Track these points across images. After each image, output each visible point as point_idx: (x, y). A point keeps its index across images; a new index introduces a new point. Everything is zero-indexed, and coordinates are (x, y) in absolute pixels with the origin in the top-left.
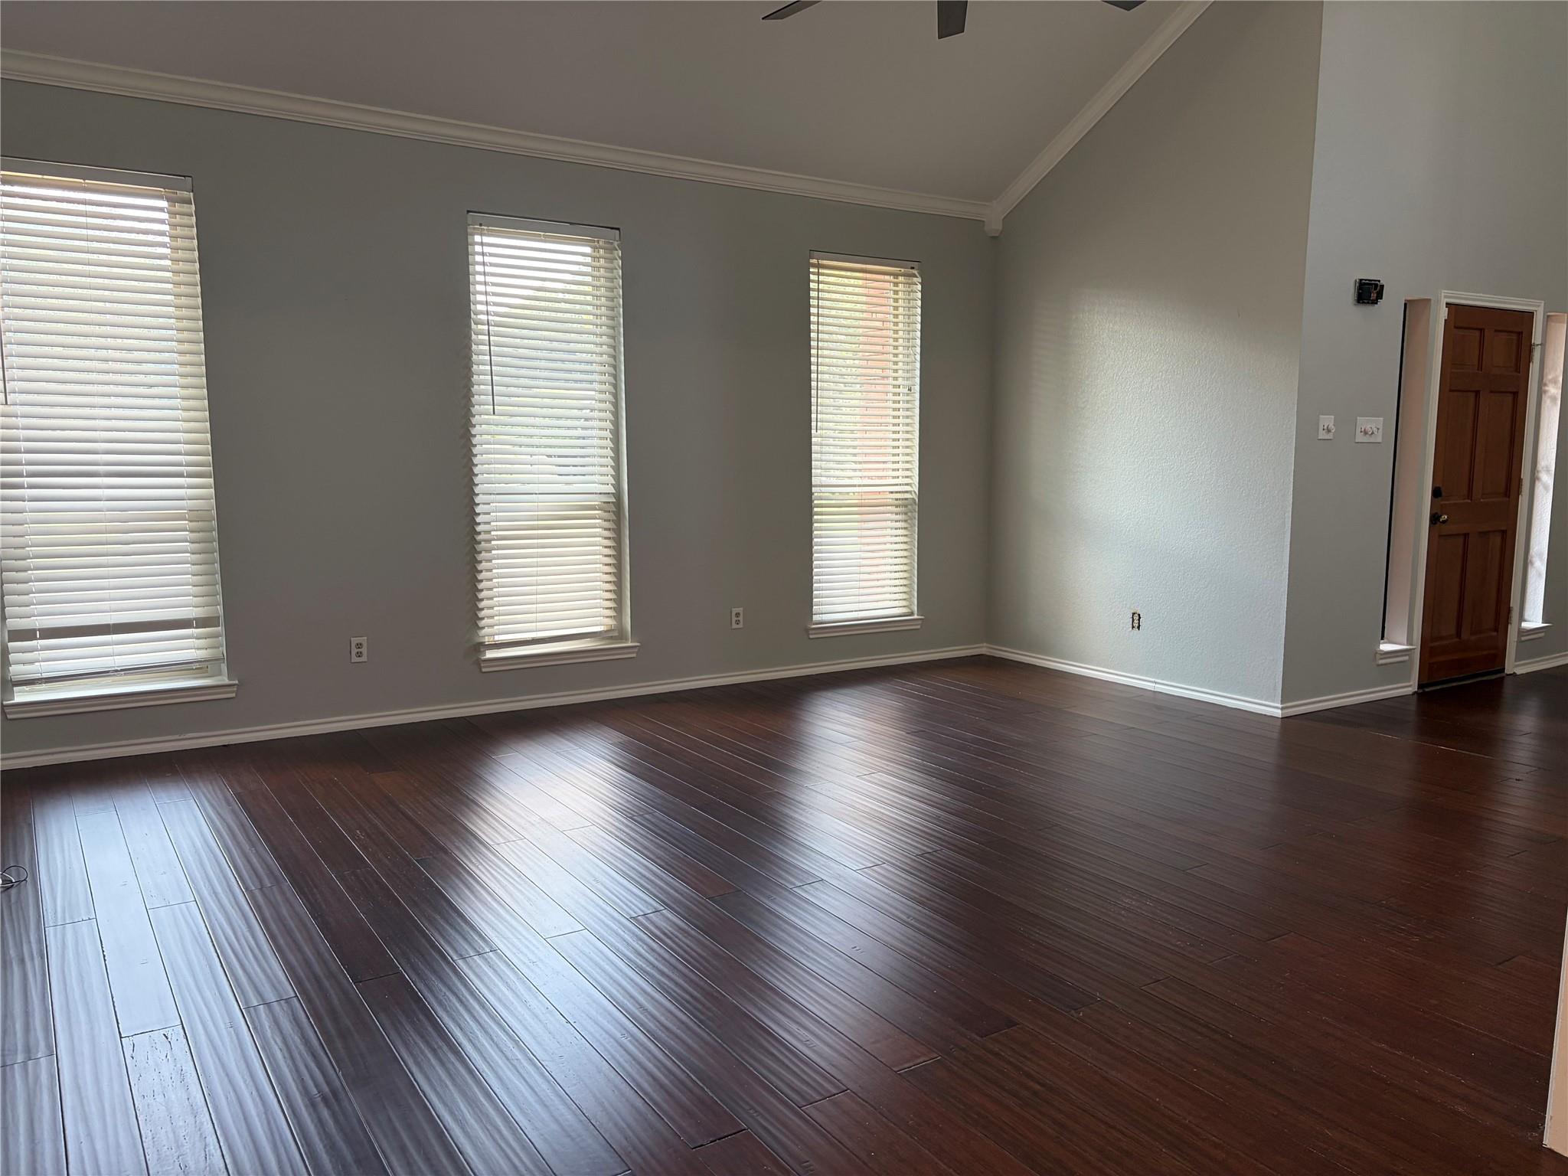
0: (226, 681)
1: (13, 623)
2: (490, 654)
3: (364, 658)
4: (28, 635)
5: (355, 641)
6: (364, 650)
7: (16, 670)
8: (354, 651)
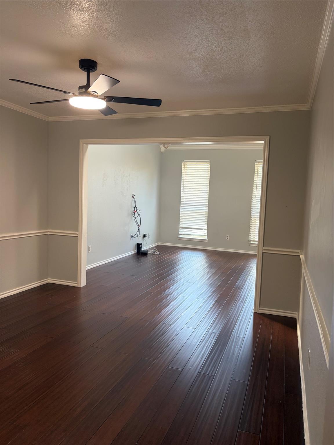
0: (206, 239)
1: (180, 226)
2: (252, 242)
3: (228, 239)
4: (182, 228)
5: (227, 236)
6: (228, 238)
7: (180, 233)
8: (227, 237)
